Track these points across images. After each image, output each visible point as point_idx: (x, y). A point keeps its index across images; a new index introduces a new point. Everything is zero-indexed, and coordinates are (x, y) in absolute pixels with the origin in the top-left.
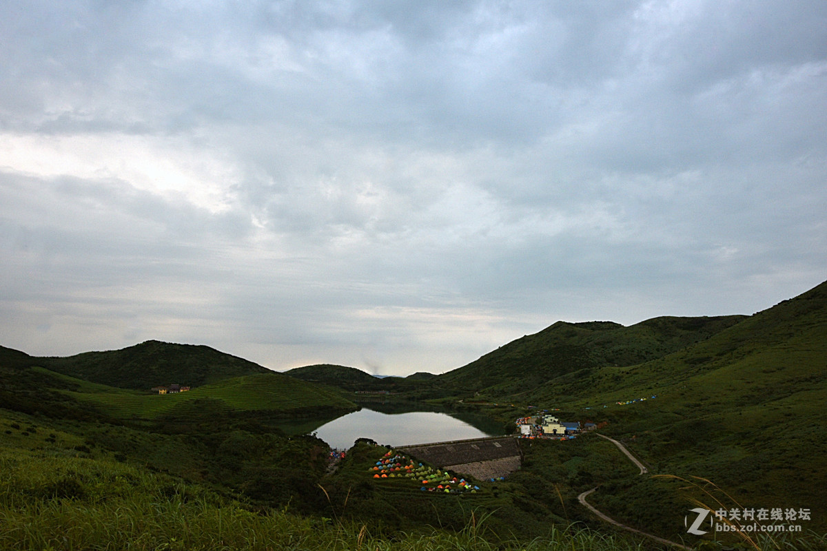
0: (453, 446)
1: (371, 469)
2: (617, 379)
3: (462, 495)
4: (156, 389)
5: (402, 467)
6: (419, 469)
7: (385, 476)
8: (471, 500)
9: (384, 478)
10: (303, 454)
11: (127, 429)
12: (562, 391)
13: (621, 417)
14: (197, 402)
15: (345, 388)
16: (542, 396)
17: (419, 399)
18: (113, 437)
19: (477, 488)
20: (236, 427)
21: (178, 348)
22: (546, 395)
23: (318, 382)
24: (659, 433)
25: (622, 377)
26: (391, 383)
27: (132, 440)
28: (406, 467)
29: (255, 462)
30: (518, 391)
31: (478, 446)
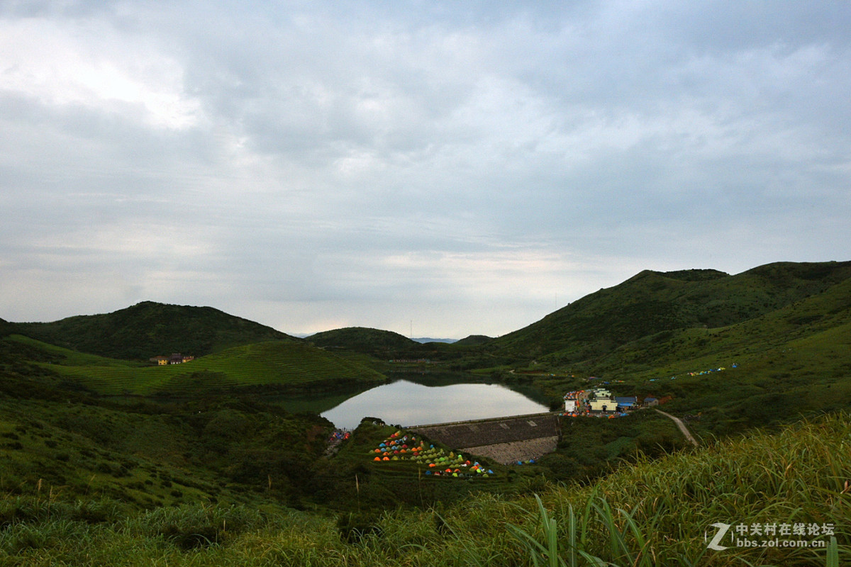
0: (479, 426)
1: (372, 451)
2: (701, 343)
3: (471, 480)
4: (155, 360)
5: (408, 449)
6: (429, 451)
7: (387, 459)
8: (480, 484)
9: (386, 461)
10: (298, 435)
11: (101, 408)
12: (633, 358)
13: (691, 390)
14: (195, 375)
15: (376, 356)
16: (609, 365)
17: (464, 369)
18: (85, 418)
19: (490, 472)
20: (224, 406)
21: (177, 310)
22: (614, 363)
23: (345, 349)
24: (728, 410)
25: (709, 341)
26: (434, 349)
27: (107, 421)
28: (414, 449)
29: (244, 443)
30: (584, 358)
31: (508, 425)
